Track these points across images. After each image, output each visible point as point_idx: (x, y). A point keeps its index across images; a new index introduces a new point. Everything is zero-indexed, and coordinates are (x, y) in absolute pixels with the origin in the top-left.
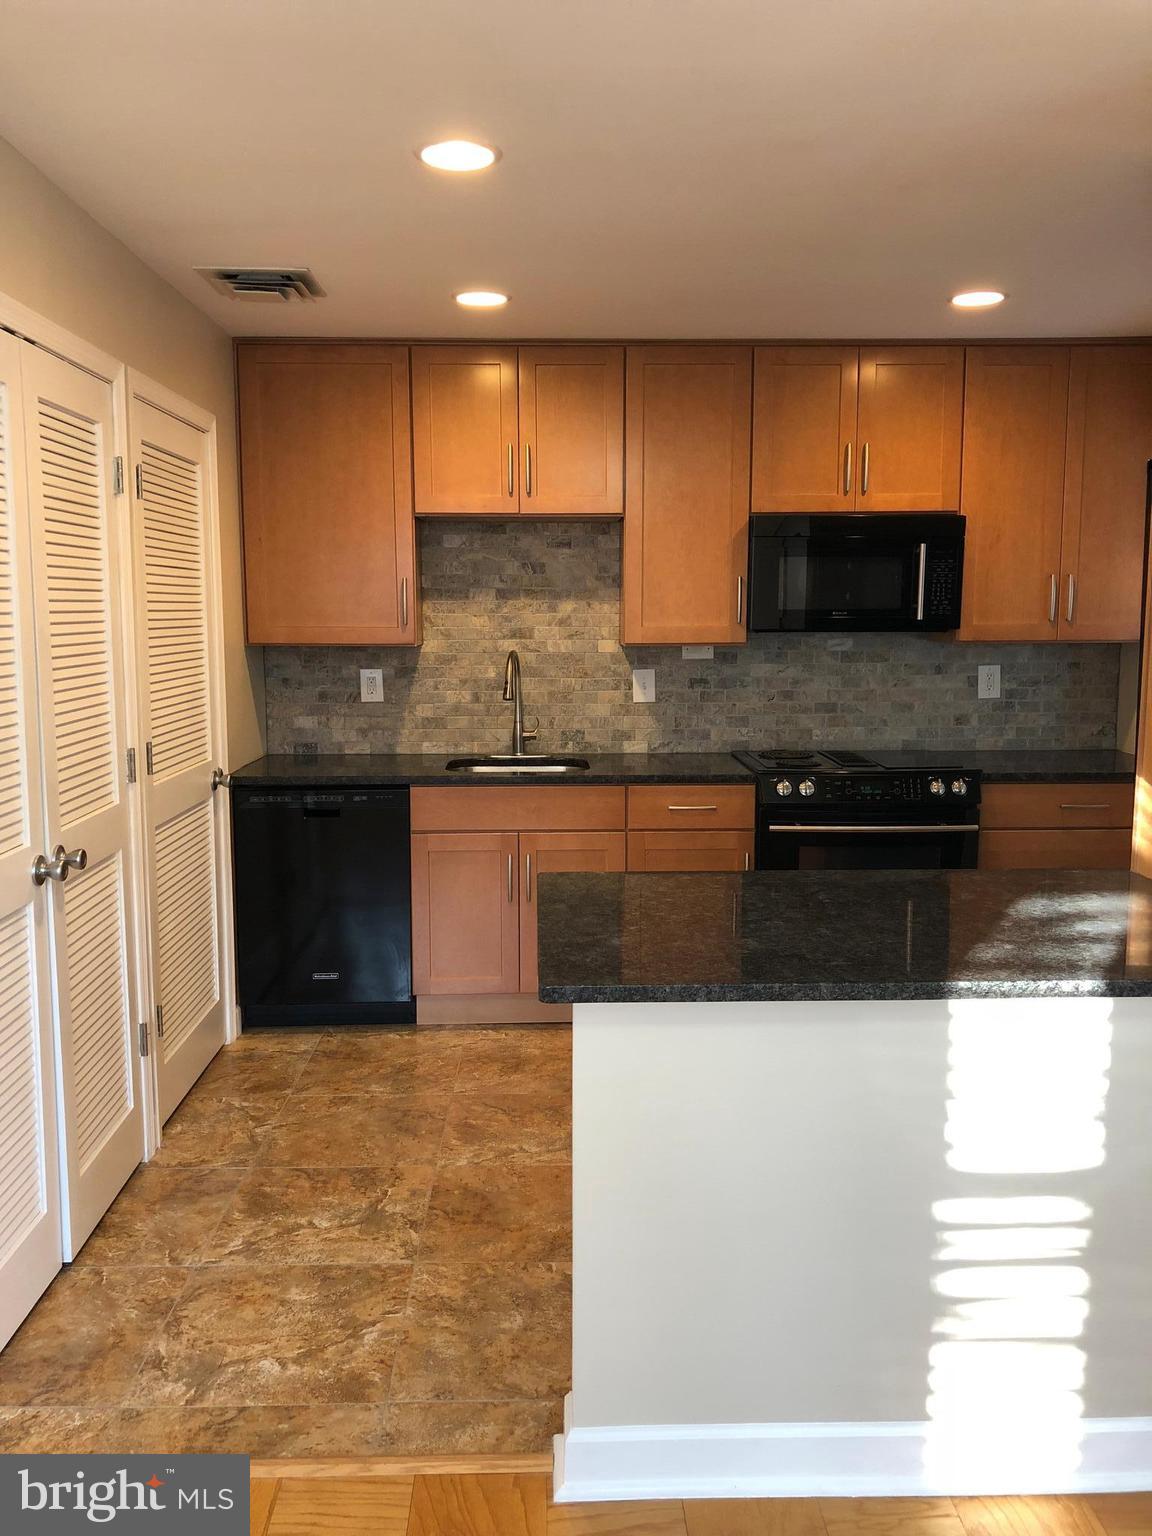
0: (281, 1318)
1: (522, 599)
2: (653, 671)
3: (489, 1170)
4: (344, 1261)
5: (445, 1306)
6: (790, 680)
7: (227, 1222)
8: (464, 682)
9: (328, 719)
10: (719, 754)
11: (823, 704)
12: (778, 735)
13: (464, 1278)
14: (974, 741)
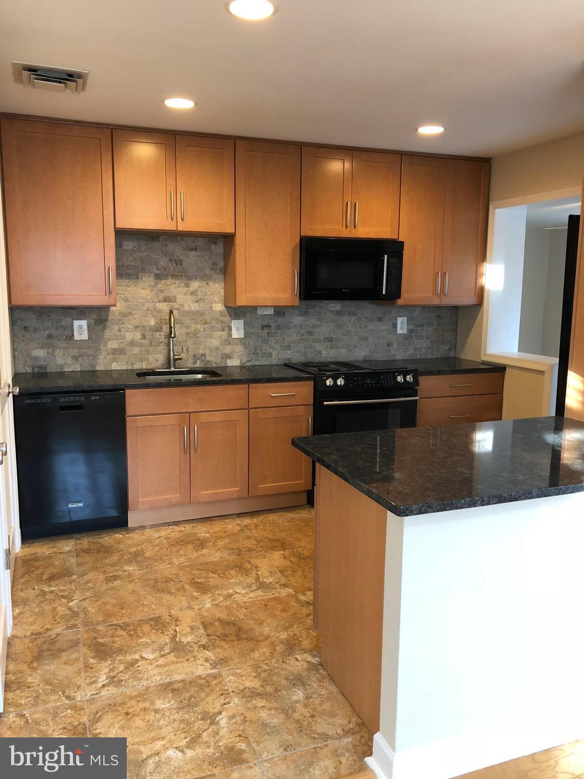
0: (162, 722)
1: (170, 280)
2: (243, 321)
3: (226, 607)
4: (177, 677)
5: (253, 694)
6: (311, 325)
7: (88, 667)
8: (136, 327)
9: (53, 351)
10: (277, 365)
11: (327, 338)
12: (306, 354)
13: (254, 674)
14: (395, 355)
